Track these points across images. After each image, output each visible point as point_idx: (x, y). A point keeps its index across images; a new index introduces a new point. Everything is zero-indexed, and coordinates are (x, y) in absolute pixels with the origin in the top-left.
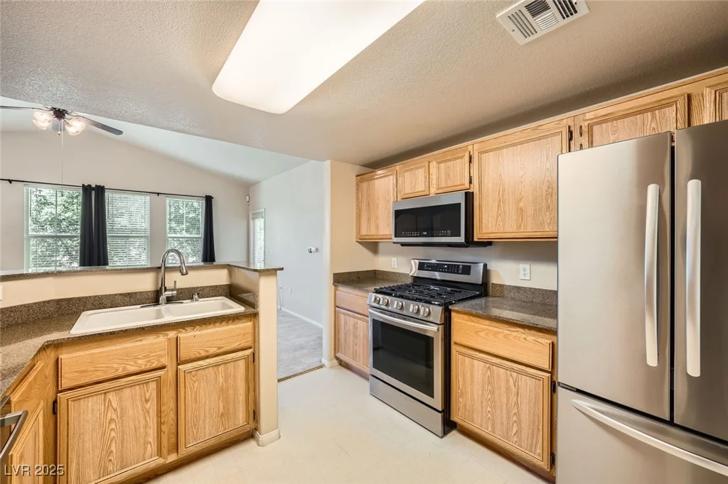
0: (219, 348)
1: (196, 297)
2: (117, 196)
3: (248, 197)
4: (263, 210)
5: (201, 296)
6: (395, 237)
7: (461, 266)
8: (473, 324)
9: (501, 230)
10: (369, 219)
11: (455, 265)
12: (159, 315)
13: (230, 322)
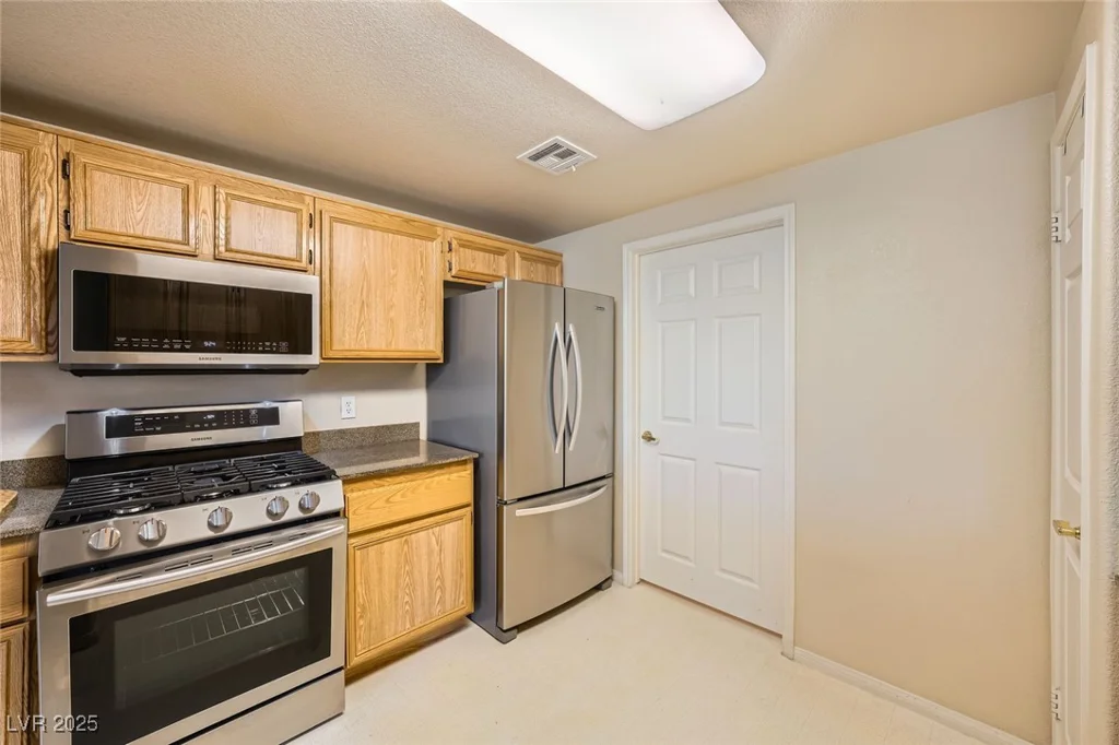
7: (253, 412)
8: (381, 489)
9: (365, 347)
11: (229, 412)
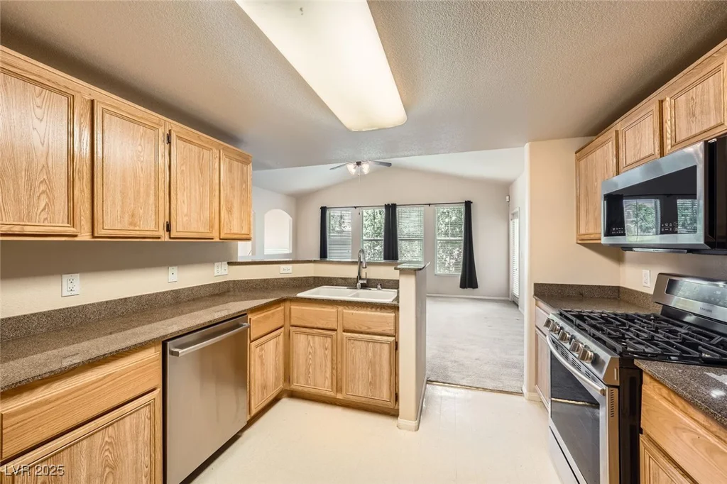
0: (369, 328)
1: (379, 286)
2: (404, 209)
3: (507, 197)
4: (517, 210)
5: (383, 287)
6: (606, 235)
10: (587, 211)
12: (357, 295)
13: (378, 310)
